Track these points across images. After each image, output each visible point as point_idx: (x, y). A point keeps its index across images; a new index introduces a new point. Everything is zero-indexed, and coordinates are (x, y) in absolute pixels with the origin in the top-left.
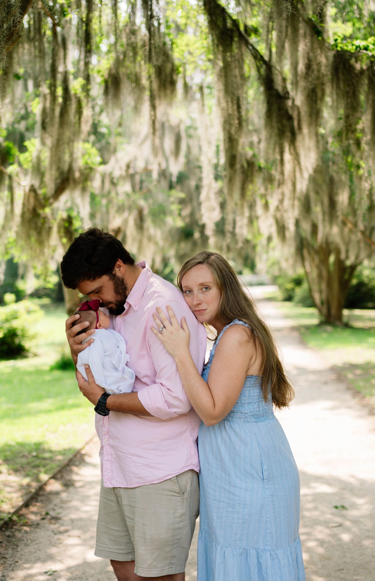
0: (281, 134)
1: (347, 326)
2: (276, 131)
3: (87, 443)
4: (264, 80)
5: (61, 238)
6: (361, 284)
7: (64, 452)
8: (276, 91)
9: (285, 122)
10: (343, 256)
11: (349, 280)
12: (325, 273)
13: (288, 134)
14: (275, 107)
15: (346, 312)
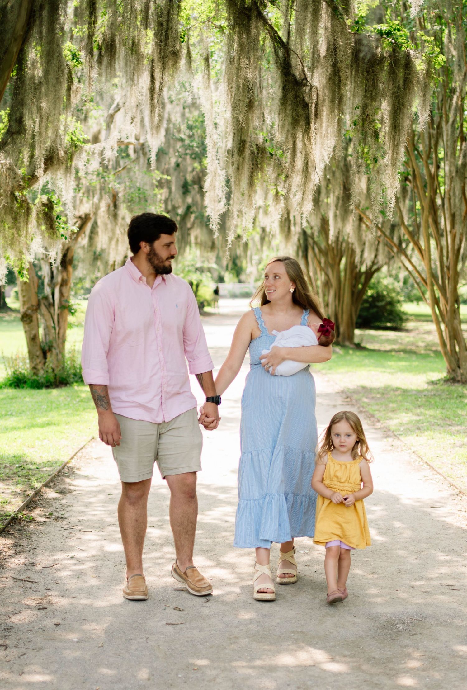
0: (295, 123)
1: (359, 347)
2: (290, 119)
3: (72, 458)
4: (281, 63)
5: (39, 225)
6: (378, 297)
7: (50, 464)
8: (294, 75)
9: (300, 110)
10: (357, 259)
11: (363, 291)
12: (333, 281)
13: (303, 123)
14: (290, 95)
15: (357, 332)
